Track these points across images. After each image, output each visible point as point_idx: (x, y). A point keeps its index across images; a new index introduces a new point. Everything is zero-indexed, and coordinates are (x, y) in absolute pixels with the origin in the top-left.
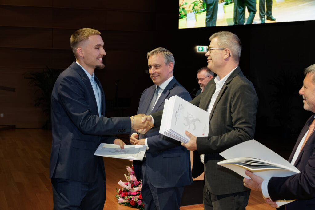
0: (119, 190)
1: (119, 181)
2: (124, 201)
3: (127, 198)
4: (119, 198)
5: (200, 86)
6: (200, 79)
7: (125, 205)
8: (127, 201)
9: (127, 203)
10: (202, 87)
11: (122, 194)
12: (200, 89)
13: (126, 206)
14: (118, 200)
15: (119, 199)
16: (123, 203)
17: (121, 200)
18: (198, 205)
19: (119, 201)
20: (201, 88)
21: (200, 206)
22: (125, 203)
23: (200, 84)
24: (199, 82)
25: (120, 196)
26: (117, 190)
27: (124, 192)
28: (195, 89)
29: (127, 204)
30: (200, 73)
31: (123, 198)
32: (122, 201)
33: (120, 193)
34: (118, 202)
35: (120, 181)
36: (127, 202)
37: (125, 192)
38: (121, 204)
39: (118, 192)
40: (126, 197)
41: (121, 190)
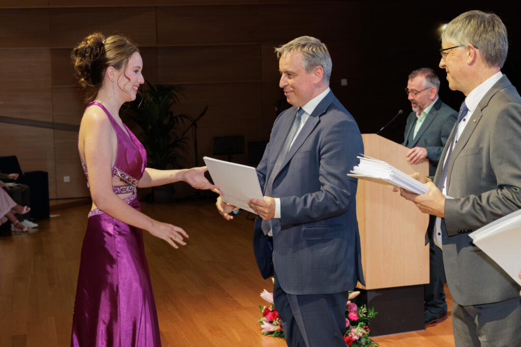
0: (265, 307)
1: (262, 291)
2: (272, 328)
3: (278, 323)
4: (264, 322)
5: (412, 105)
6: (412, 90)
7: (275, 336)
8: (278, 327)
9: (279, 331)
10: (415, 107)
11: (269, 316)
12: (412, 111)
13: (277, 338)
14: (262, 326)
15: (264, 324)
16: (271, 333)
17: (267, 326)
18: (414, 333)
19: (264, 329)
20: (414, 109)
21: (419, 333)
22: (275, 333)
23: (412, 100)
24: (410, 97)
25: (265, 318)
26: (261, 308)
27: (273, 311)
28: (401, 111)
29: (277, 333)
30: (412, 81)
31: (271, 322)
32: (270, 329)
33: (265, 315)
34: (262, 331)
35: (265, 290)
36: (277, 331)
37: (275, 312)
38: (267, 335)
39: (263, 311)
40: (276, 320)
41: (267, 309)
